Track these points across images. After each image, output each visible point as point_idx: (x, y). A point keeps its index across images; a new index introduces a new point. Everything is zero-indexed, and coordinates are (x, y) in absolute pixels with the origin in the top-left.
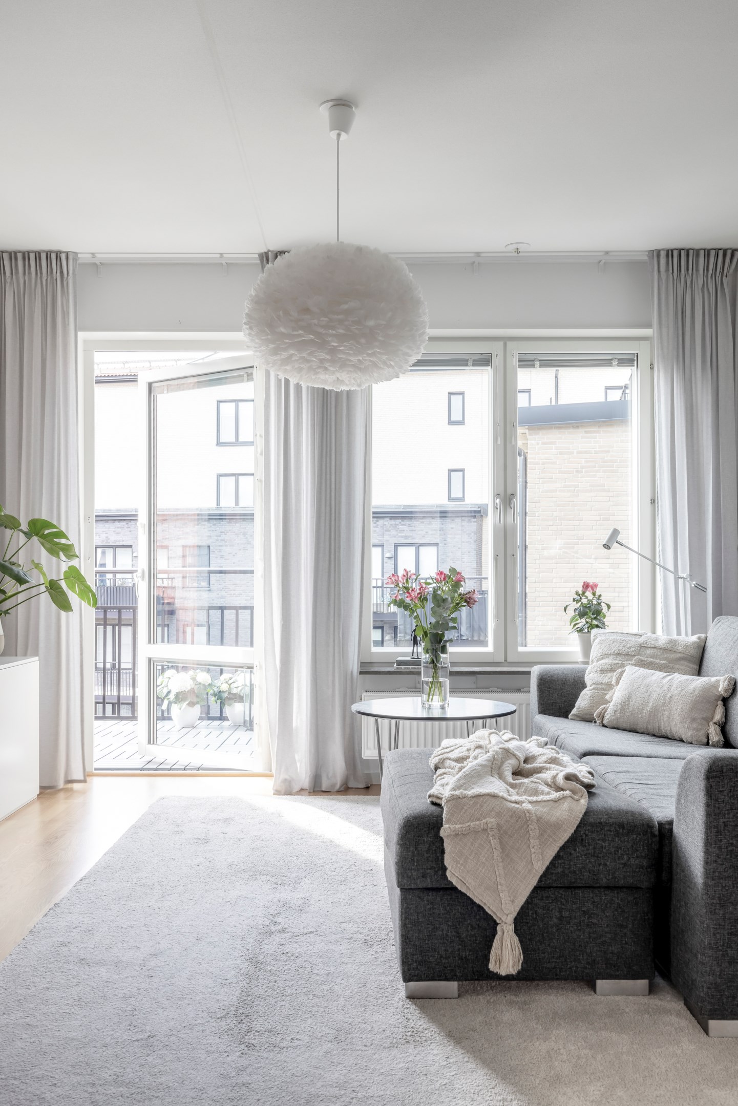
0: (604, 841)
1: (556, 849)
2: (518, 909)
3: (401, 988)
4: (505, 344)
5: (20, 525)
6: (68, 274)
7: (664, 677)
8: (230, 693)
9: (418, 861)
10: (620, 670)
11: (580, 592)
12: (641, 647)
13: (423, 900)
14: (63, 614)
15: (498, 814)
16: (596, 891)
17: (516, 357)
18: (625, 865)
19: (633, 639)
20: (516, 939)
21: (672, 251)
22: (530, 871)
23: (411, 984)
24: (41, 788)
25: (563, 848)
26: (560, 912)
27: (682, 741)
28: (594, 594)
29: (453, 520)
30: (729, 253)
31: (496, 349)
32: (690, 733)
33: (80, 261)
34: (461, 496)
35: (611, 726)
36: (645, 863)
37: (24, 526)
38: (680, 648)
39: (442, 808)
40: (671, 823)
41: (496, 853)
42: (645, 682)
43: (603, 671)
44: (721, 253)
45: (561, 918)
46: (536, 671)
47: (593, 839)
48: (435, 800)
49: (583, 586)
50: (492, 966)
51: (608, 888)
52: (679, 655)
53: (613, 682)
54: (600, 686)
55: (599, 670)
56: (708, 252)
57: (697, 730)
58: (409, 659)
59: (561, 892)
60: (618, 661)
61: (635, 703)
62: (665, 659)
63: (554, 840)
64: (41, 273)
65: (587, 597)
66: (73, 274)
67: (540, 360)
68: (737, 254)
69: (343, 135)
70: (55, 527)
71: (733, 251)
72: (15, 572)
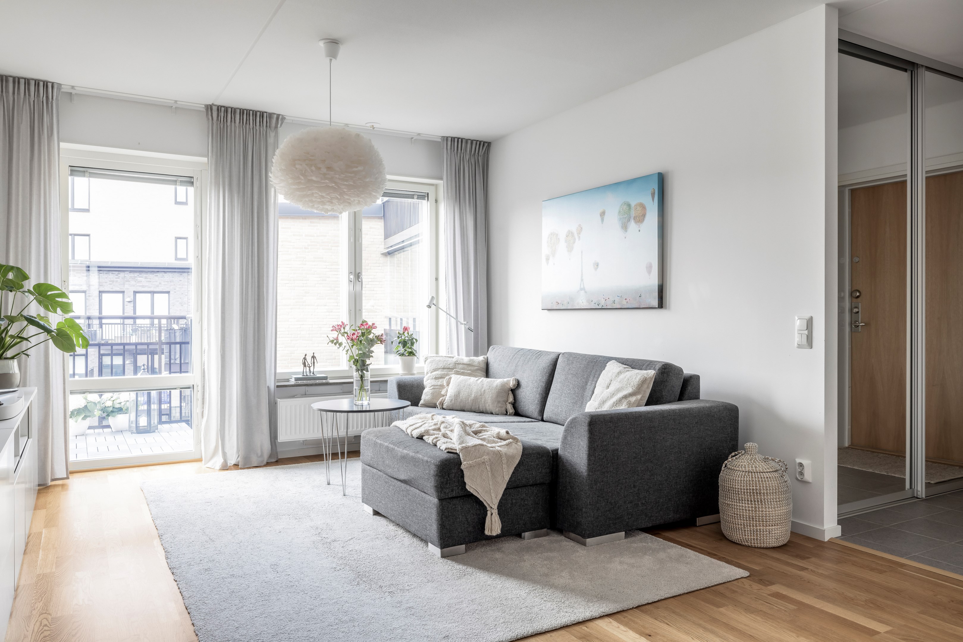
0: (532, 462)
1: (514, 468)
2: (498, 501)
3: (439, 553)
5: (22, 287)
6: (52, 98)
7: (477, 380)
8: (113, 407)
9: (449, 483)
10: (448, 377)
11: (402, 332)
12: (455, 364)
13: (451, 504)
15: (488, 454)
16: (527, 488)
18: (540, 473)
19: (450, 359)
20: (497, 516)
21: (454, 138)
22: (503, 481)
23: (444, 549)
26: (512, 500)
27: (492, 413)
28: (408, 334)
29: (181, 275)
30: (482, 143)
32: (497, 410)
33: (63, 90)
34: (185, 257)
35: (449, 408)
36: (548, 470)
38: (476, 364)
39: (459, 455)
40: (557, 450)
41: (489, 473)
42: (467, 383)
43: (436, 378)
44: (478, 143)
45: (512, 504)
46: (394, 380)
47: (527, 462)
48: (450, 450)
49: (404, 329)
50: (487, 532)
51: (532, 485)
53: (445, 384)
54: (437, 387)
55: (433, 378)
57: (501, 407)
58: (301, 376)
59: (512, 490)
60: (445, 372)
61: (463, 395)
62: (470, 370)
63: (512, 464)
64: (29, 95)
65: (405, 335)
66: (56, 99)
68: (486, 144)
69: (333, 60)
70: (58, 289)
71: (484, 142)
72: (38, 322)
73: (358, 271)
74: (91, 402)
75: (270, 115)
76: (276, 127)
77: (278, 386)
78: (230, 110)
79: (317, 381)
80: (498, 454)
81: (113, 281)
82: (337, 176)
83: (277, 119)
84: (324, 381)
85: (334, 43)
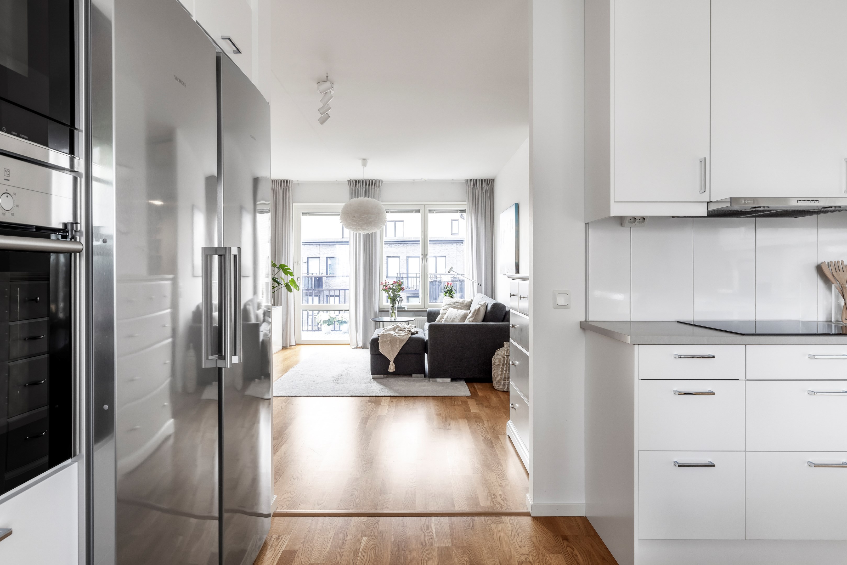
1: (403, 345)
2: (394, 358)
4: (424, 206)
5: (276, 266)
8: (342, 321)
9: (375, 348)
10: (448, 309)
11: (446, 286)
12: (455, 302)
13: (375, 357)
14: (289, 292)
15: (391, 338)
16: (411, 355)
17: (428, 210)
18: (418, 349)
19: (456, 300)
20: (394, 364)
21: (472, 179)
22: (397, 350)
23: (373, 375)
24: (283, 347)
25: (404, 345)
29: (452, 245)
30: (489, 180)
31: (421, 208)
33: (294, 182)
37: (278, 266)
39: (379, 337)
41: (389, 346)
42: (452, 312)
43: (444, 310)
44: (486, 180)
45: (404, 360)
46: (427, 310)
47: (411, 344)
48: (379, 335)
49: (447, 284)
50: (389, 371)
51: (414, 354)
52: (465, 305)
54: (443, 314)
56: (482, 180)
60: (449, 306)
62: (461, 306)
63: (402, 343)
64: (282, 186)
65: (448, 287)
66: (291, 186)
67: (436, 211)
68: (491, 180)
69: (365, 167)
72: (276, 280)
73: (426, 253)
74: (332, 317)
75: (376, 181)
76: (379, 186)
77: (380, 311)
78: (358, 181)
79: (400, 309)
80: (395, 338)
83: (379, 182)
84: (403, 309)
85: (365, 160)
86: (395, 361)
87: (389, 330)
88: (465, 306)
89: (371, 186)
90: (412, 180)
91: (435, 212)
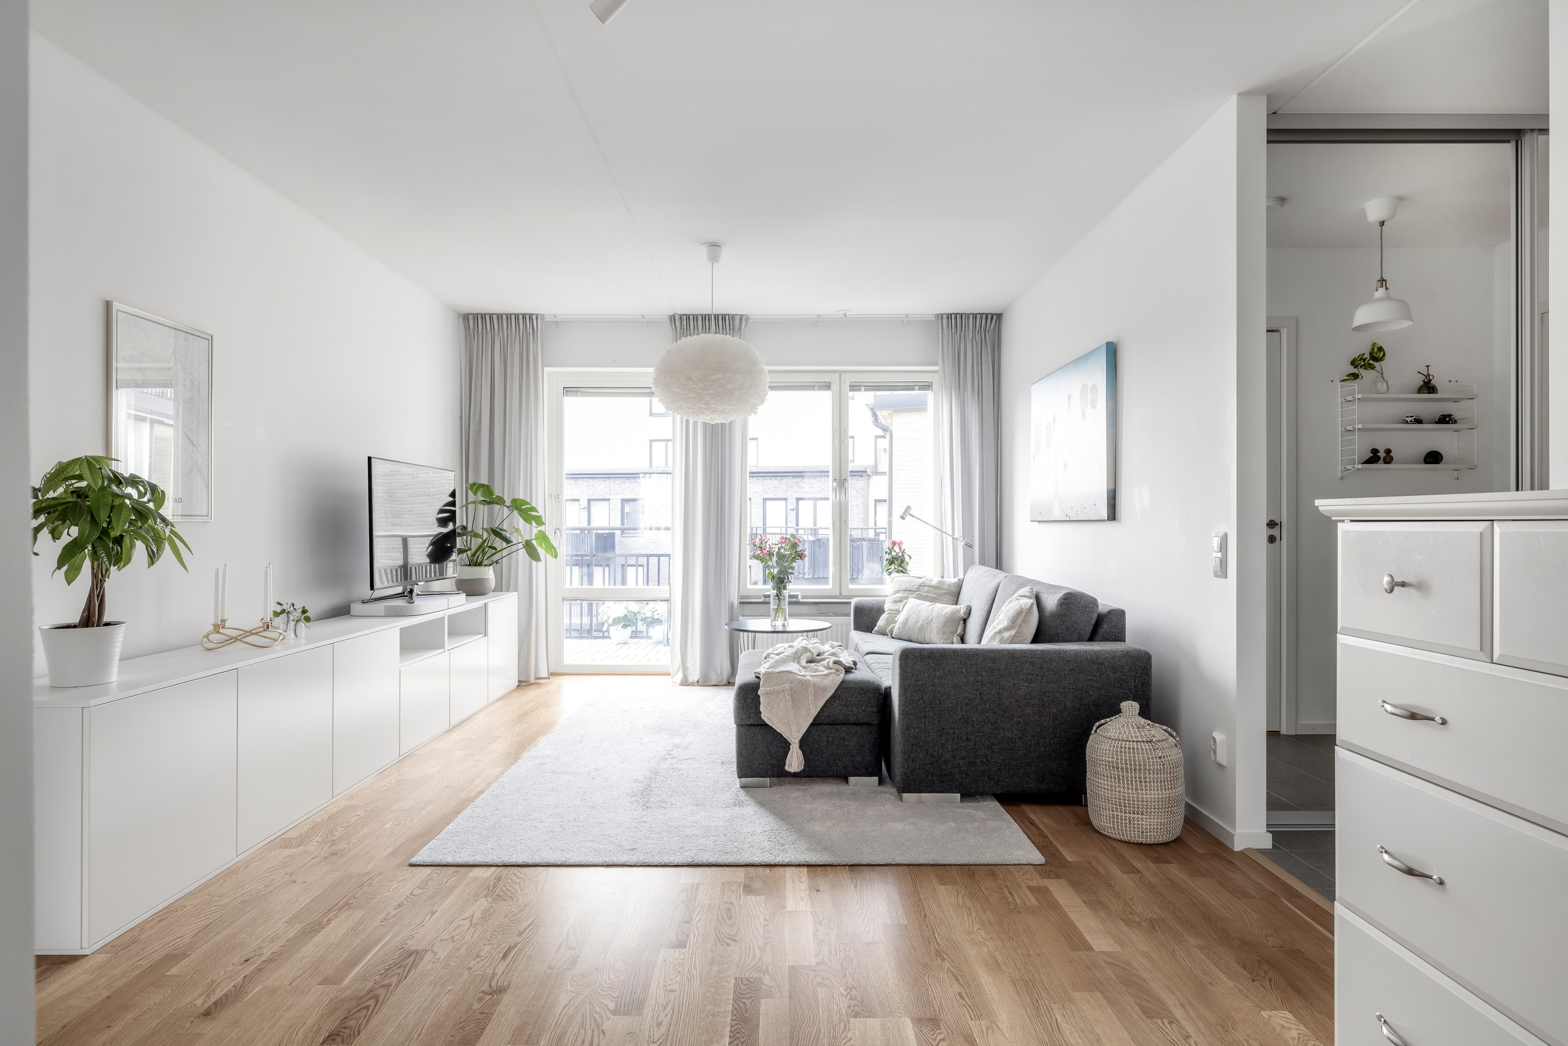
0: (852, 697)
1: (824, 702)
2: (801, 736)
3: (737, 782)
4: (840, 375)
5: (505, 502)
6: (537, 329)
7: (931, 606)
8: (653, 618)
9: (746, 709)
10: (905, 601)
11: (891, 548)
12: (919, 586)
13: (749, 731)
14: (534, 563)
15: (791, 682)
16: (848, 726)
17: (848, 384)
18: (863, 711)
19: (917, 580)
20: (800, 752)
21: (951, 314)
22: (809, 714)
23: (743, 779)
24: (519, 681)
25: (827, 701)
26: (827, 738)
28: (900, 549)
30: (990, 316)
31: (834, 379)
33: (546, 319)
35: (897, 637)
36: (875, 710)
37: (508, 503)
38: (945, 587)
39: (761, 679)
40: (890, 688)
41: (789, 704)
42: (917, 609)
43: (895, 602)
44: (984, 316)
45: (827, 742)
46: (854, 601)
47: (845, 697)
48: (757, 675)
49: (893, 543)
50: (786, 768)
51: (854, 724)
52: (944, 591)
53: (901, 609)
54: (892, 612)
56: (975, 316)
59: (828, 726)
60: (905, 595)
62: (935, 593)
63: (823, 696)
64: (519, 328)
65: (895, 551)
66: (541, 329)
67: (865, 386)
68: (995, 317)
69: (715, 263)
70: (529, 504)
71: (992, 315)
72: (501, 534)
73: (843, 478)
74: (631, 611)
75: (732, 317)
76: (740, 329)
77: (741, 603)
78: (691, 317)
80: (804, 685)
81: (776, 488)
82: (696, 386)
83: (741, 319)
84: (794, 600)
85: (714, 246)
86: (804, 743)
87: (784, 661)
88: (946, 593)
89: (723, 329)
90: (816, 316)
91: (863, 389)
